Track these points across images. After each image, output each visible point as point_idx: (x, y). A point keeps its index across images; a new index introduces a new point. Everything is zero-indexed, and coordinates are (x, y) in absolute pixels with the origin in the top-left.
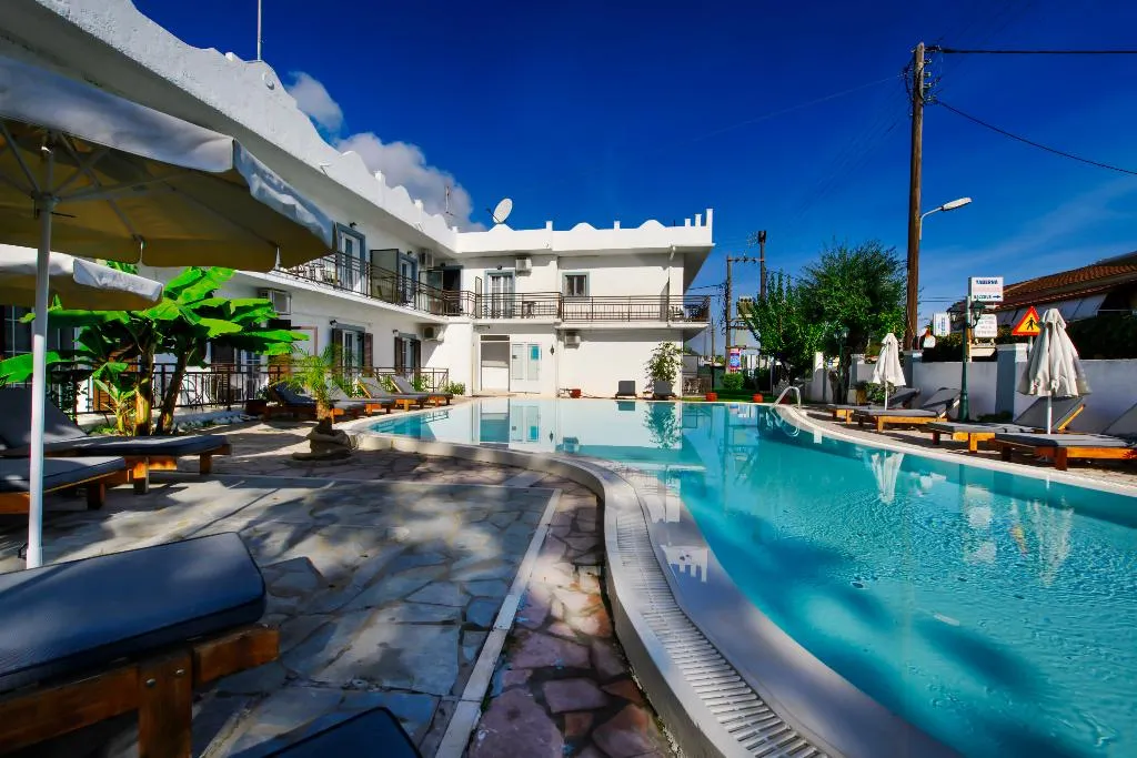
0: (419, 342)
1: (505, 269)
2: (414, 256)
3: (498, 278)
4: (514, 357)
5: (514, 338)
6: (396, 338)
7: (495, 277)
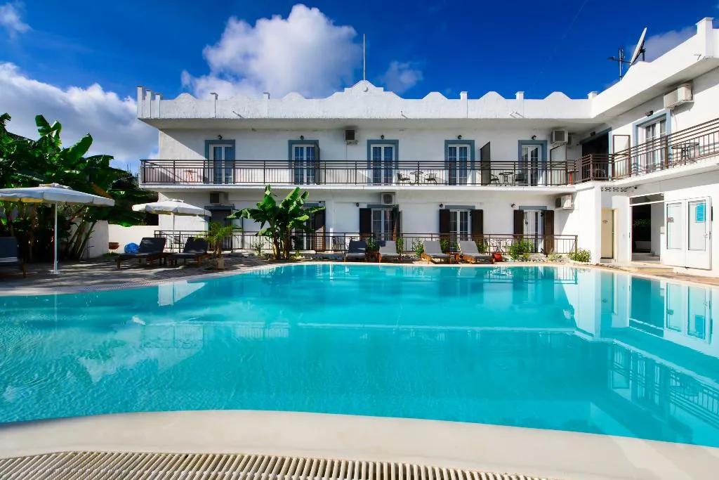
0: (552, 212)
1: (657, 113)
2: (540, 137)
3: (654, 126)
4: (670, 220)
5: (670, 196)
6: (515, 211)
7: (650, 127)
